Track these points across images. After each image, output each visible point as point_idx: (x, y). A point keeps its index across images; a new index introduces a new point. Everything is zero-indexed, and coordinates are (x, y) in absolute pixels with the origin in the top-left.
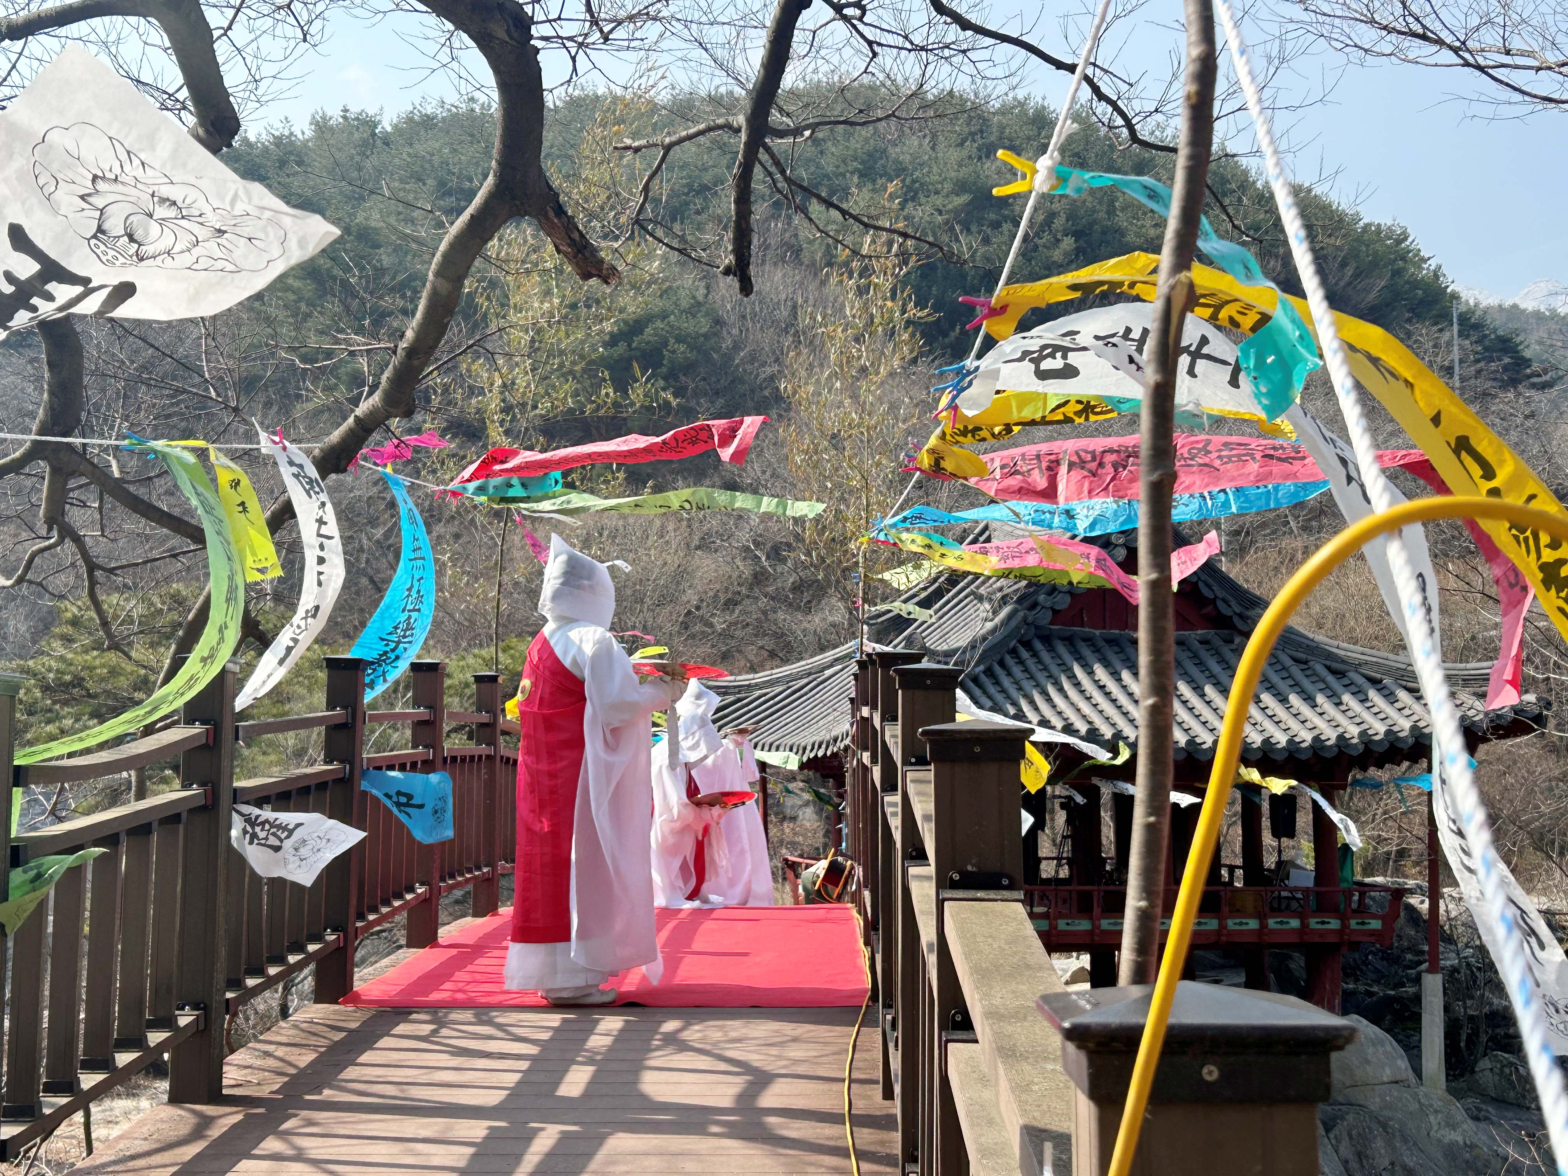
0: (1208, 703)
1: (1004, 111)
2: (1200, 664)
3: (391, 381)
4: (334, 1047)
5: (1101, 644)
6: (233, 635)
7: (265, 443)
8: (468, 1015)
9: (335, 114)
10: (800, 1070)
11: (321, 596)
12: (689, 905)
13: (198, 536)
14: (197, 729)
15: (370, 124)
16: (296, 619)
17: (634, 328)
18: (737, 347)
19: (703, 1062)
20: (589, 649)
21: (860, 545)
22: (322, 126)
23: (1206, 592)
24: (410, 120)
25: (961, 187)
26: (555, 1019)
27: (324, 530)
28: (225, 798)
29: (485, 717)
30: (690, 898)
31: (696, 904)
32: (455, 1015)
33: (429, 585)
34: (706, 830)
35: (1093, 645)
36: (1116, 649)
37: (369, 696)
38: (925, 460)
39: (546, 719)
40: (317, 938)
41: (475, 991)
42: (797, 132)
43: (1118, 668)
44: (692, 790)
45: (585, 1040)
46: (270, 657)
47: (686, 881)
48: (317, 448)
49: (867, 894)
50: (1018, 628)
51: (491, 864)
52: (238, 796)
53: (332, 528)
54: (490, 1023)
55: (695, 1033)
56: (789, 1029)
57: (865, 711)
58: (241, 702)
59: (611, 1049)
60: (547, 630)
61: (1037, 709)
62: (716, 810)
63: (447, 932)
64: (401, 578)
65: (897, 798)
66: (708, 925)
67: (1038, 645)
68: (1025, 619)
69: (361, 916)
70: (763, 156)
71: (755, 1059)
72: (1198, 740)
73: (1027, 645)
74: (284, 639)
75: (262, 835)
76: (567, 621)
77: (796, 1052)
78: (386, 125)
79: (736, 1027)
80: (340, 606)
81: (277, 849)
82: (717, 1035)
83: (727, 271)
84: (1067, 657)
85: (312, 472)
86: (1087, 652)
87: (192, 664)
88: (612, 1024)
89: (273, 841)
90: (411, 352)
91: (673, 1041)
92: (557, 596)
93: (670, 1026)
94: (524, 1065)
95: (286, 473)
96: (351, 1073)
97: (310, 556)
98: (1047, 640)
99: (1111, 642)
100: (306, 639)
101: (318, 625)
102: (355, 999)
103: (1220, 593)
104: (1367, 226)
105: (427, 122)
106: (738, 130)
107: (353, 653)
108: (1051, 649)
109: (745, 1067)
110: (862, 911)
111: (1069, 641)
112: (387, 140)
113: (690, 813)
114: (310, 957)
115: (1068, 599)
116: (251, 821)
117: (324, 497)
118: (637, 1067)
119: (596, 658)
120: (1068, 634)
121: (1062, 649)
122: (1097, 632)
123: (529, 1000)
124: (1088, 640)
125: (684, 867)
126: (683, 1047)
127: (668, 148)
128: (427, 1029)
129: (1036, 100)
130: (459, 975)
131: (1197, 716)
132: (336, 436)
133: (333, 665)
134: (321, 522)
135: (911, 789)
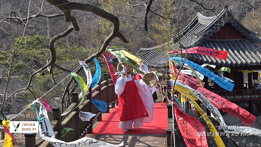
0: (240, 54)
2: (239, 46)
5: (219, 43)
11: (89, 83)
14: (75, 104)
23: (240, 31)
27: (89, 74)
35: (218, 43)
36: (222, 43)
40: (88, 125)
43: (223, 47)
45: (127, 141)
50: (202, 40)
54: (112, 137)
55: (141, 139)
59: (130, 142)
61: (206, 58)
64: (97, 72)
67: (207, 44)
68: (204, 39)
69: (93, 120)
72: (238, 62)
73: (204, 44)
75: (83, 115)
77: (156, 142)
79: (147, 138)
81: (85, 117)
82: (145, 140)
84: (212, 46)
86: (216, 45)
88: (130, 137)
89: (85, 116)
95: (84, 67)
97: (88, 78)
98: (208, 42)
99: (221, 42)
102: (93, 133)
103: (243, 31)
108: (209, 44)
109: (148, 145)
111: (213, 42)
115: (213, 34)
116: (81, 114)
117: (89, 69)
118: (134, 146)
120: (213, 41)
121: (211, 44)
122: (219, 40)
124: (217, 42)
126: (140, 142)
131: (238, 57)
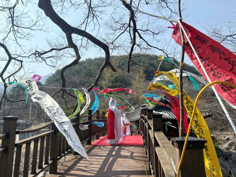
1: (153, 56)
3: (95, 82)
4: (89, 149)
6: (80, 108)
7: (83, 89)
8: (102, 146)
9: (88, 58)
10: (137, 152)
11: (88, 103)
12: (124, 135)
13: (76, 98)
14: (76, 117)
15: (91, 59)
16: (86, 106)
17: (117, 78)
18: (127, 80)
19: (127, 151)
20: (114, 108)
21: (140, 98)
22: (86, 60)
24: (95, 59)
25: (149, 63)
26: (111, 147)
28: (79, 124)
29: (103, 116)
30: (124, 134)
31: (125, 135)
32: (101, 146)
33: (98, 103)
34: (126, 128)
37: (92, 114)
38: (148, 89)
39: (110, 116)
40: (88, 138)
41: (103, 144)
42: (134, 57)
44: (124, 123)
45: (114, 149)
46: (83, 110)
47: (124, 133)
48: (88, 89)
49: (143, 134)
50: (156, 107)
51: (104, 131)
52: (80, 124)
53: (89, 97)
54: (105, 147)
55: (126, 148)
56: (135, 148)
57: (142, 115)
58: (81, 114)
59: (117, 150)
60: (110, 107)
62: (127, 126)
63: (100, 138)
64: (95, 102)
65: (147, 123)
66: (126, 137)
69: (92, 136)
70: (131, 60)
71: (132, 151)
74: (85, 108)
76: (112, 106)
77: (136, 150)
78: (93, 59)
79: (130, 148)
80: (90, 104)
82: (128, 148)
83: (127, 71)
85: (87, 91)
87: (76, 111)
88: (117, 147)
90: (97, 79)
91: (124, 149)
92: (111, 103)
93: (123, 147)
94: (109, 151)
95: (85, 91)
96: (91, 152)
97: (87, 100)
100: (87, 108)
101: (88, 106)
102: (91, 145)
104: (190, 66)
105: (97, 59)
106: (128, 57)
107: (91, 109)
109: (131, 152)
110: (142, 136)
112: (93, 60)
113: (124, 126)
114: (87, 140)
116: (81, 126)
117: (88, 94)
118: (120, 152)
119: (115, 110)
121: (161, 109)
123: (109, 145)
125: (123, 131)
126: (125, 150)
127: (121, 59)
128: (98, 148)
129: (156, 55)
130: (101, 142)
132: (89, 88)
133: (89, 111)
134: (88, 96)
135: (149, 122)
